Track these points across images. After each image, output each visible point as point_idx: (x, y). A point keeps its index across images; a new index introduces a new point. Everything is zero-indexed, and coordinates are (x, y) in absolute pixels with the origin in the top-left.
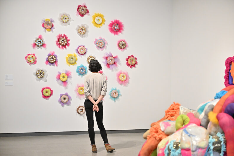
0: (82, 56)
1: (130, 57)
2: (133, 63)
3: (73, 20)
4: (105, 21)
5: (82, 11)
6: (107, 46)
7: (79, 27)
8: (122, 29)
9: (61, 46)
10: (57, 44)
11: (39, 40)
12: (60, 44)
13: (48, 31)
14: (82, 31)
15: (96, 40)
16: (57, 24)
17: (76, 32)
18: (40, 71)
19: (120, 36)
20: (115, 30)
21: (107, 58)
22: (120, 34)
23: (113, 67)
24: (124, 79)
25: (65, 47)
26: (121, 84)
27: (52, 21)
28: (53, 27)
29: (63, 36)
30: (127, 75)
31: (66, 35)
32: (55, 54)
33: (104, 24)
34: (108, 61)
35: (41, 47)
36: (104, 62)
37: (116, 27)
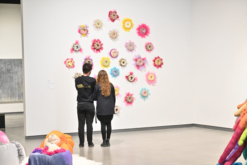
0: (115, 59)
1: (157, 58)
2: (160, 63)
3: (105, 26)
4: (133, 25)
5: (113, 16)
6: (136, 49)
7: (111, 31)
8: (149, 33)
9: (95, 50)
10: (92, 48)
11: (77, 45)
12: (94, 49)
13: (83, 36)
14: (114, 35)
15: (126, 43)
16: (91, 29)
17: (108, 36)
19: (147, 39)
20: (143, 33)
21: (136, 60)
22: (147, 37)
23: (142, 68)
24: (152, 79)
25: (100, 51)
26: (150, 84)
27: (87, 27)
28: (88, 32)
29: (97, 40)
30: (155, 76)
31: (99, 39)
32: (90, 58)
33: (133, 28)
34: (138, 62)
35: (78, 52)
36: (133, 64)
37: (143, 31)
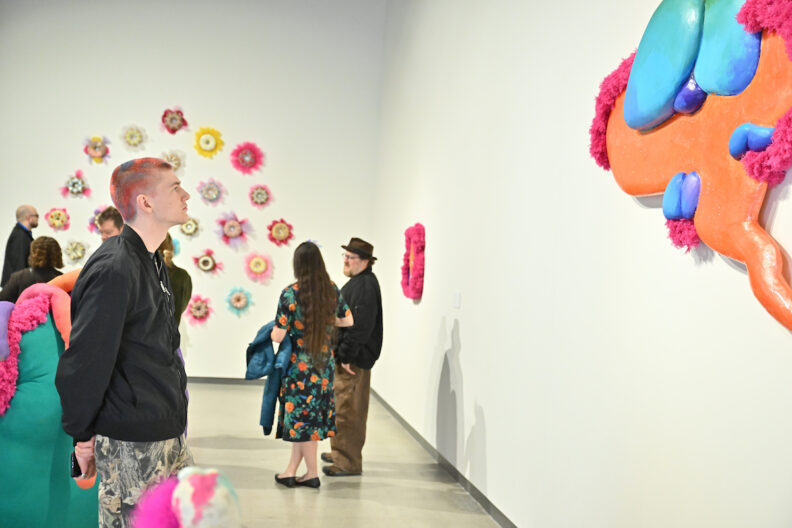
1: (278, 222)
2: (283, 235)
3: (153, 141)
4: (222, 143)
5: (174, 121)
6: (226, 198)
8: (261, 163)
11: (76, 180)
13: (96, 162)
15: (202, 184)
18: (74, 245)
19: (257, 178)
20: (245, 164)
21: (223, 223)
22: (254, 172)
23: (238, 242)
24: (261, 268)
26: (254, 280)
27: (105, 142)
28: (108, 154)
30: (267, 262)
33: (221, 150)
34: (226, 229)
35: (80, 195)
36: (217, 232)
37: (248, 158)
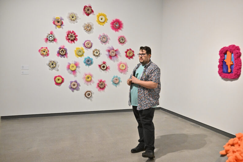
0: (89, 49)
1: (129, 50)
2: (131, 55)
3: (80, 19)
4: (107, 20)
5: (88, 11)
6: (110, 41)
7: (85, 24)
8: (122, 27)
9: (70, 41)
10: (66, 39)
11: (51, 35)
12: (69, 39)
13: (59, 28)
14: (88, 28)
15: (100, 36)
16: (66, 21)
17: (83, 29)
18: (52, 62)
19: (120, 33)
20: (116, 27)
21: (109, 51)
22: (120, 31)
23: (115, 58)
24: (124, 68)
25: (74, 42)
26: (121, 73)
27: (61, 19)
28: (63, 24)
29: (71, 32)
30: (126, 65)
31: (74, 31)
32: (65, 47)
33: (107, 22)
34: (110, 53)
35: (53, 42)
36: (106, 55)
37: (117, 25)
